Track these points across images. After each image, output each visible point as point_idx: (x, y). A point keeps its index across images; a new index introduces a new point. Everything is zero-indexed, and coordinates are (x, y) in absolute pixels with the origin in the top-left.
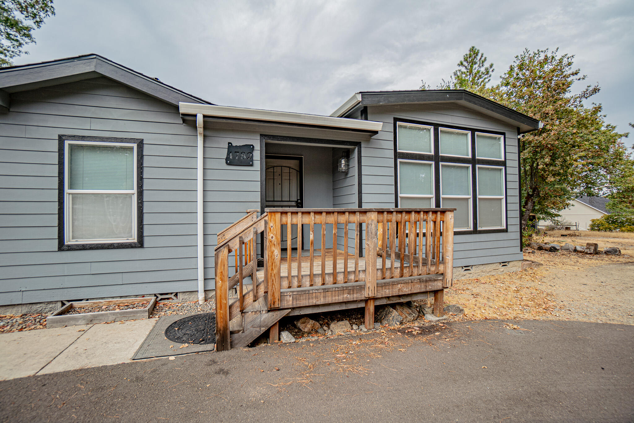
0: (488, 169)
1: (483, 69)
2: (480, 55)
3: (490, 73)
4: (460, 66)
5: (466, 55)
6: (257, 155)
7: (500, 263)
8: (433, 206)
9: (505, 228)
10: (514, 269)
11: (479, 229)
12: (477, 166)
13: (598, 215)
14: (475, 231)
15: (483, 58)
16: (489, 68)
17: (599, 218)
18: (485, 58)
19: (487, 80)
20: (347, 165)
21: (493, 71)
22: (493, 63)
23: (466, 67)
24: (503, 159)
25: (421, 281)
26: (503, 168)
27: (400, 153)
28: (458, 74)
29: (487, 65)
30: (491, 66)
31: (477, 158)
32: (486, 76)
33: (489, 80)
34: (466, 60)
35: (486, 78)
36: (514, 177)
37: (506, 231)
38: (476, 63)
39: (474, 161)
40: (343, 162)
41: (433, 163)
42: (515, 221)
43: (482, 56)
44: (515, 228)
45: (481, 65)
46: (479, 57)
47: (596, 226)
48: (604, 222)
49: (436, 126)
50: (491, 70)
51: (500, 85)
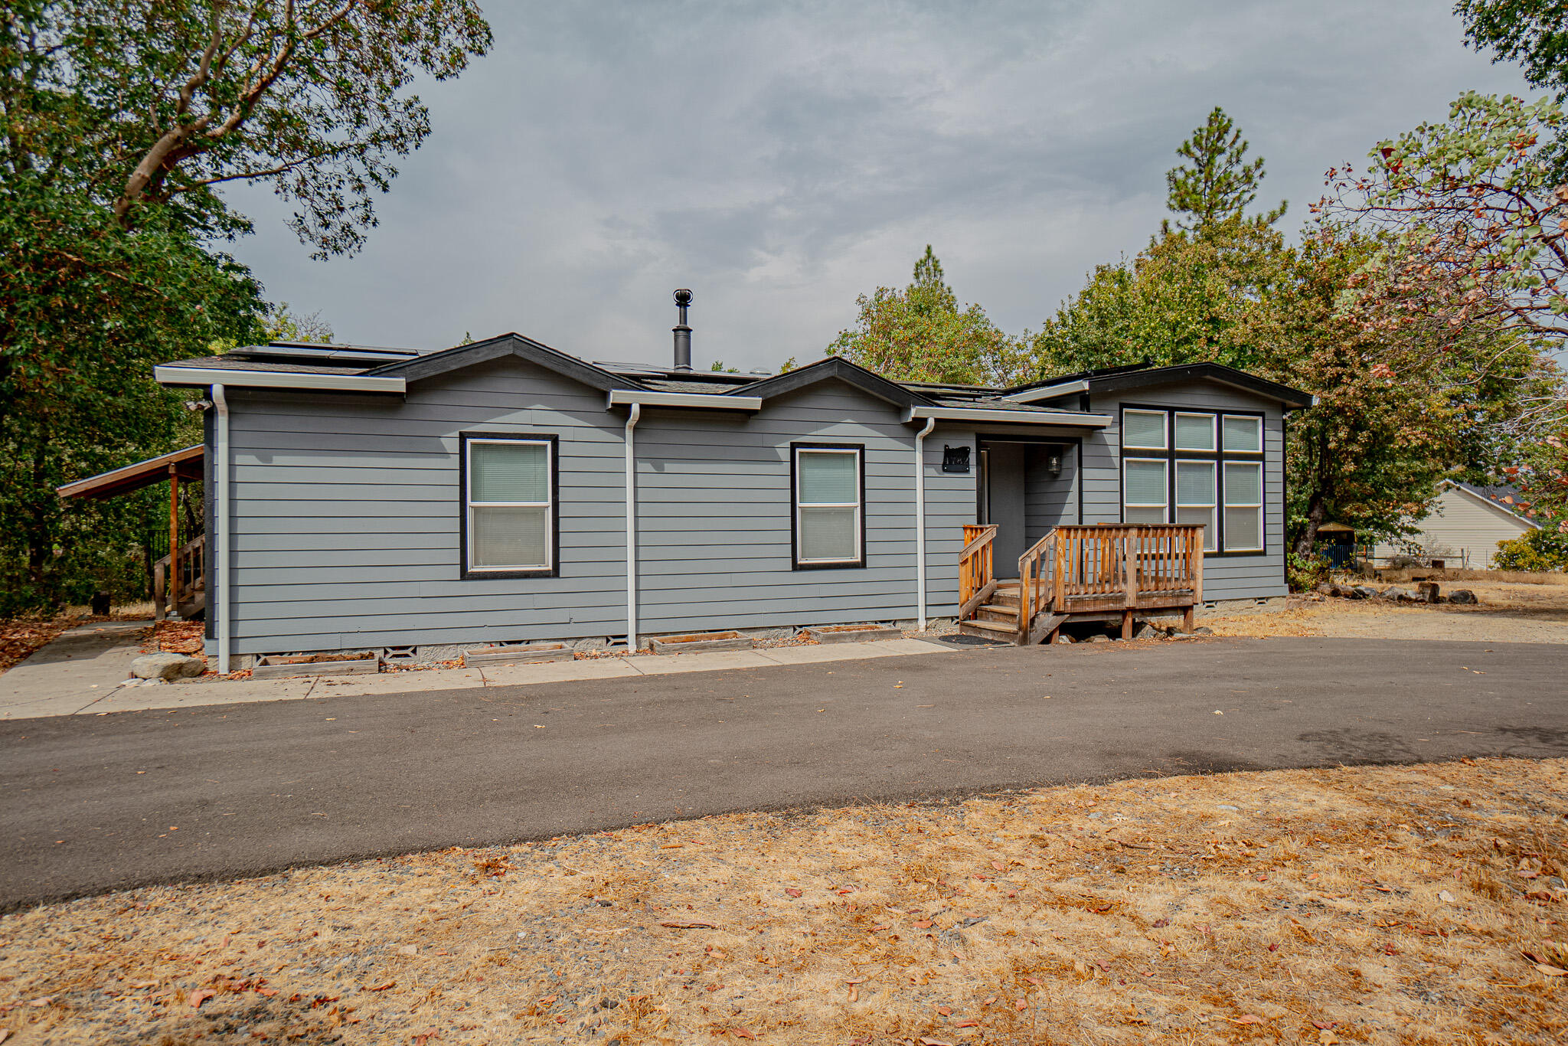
0: (1239, 466)
1: (1237, 170)
2: (1232, 132)
3: (1256, 180)
4: (1184, 156)
5: (1200, 130)
6: (972, 458)
7: (1255, 599)
8: (1167, 521)
9: (1262, 549)
10: (1276, 608)
11: (1225, 550)
12: (1225, 462)
13: (1516, 533)
14: (1221, 554)
15: (1239, 144)
16: (1253, 168)
17: (1515, 538)
18: (1245, 143)
19: (1246, 197)
20: (1059, 465)
21: (1261, 176)
22: (1263, 157)
23: (1197, 159)
24: (1260, 451)
25: (1173, 596)
26: (1261, 463)
27: (1127, 450)
28: (1180, 176)
29: (1248, 159)
30: (1259, 164)
31: (1224, 451)
32: (1245, 187)
33: (1251, 198)
34: (1197, 143)
35: (1244, 191)
36: (1276, 477)
37: (1263, 553)
38: (1222, 151)
39: (1220, 456)
40: (1054, 461)
41: (1167, 460)
42: (1277, 539)
43: (1237, 136)
44: (1277, 550)
45: (1234, 160)
46: (1229, 138)
47: (1510, 561)
48: (1526, 549)
49: (1171, 411)
50: (1257, 173)
51: (1278, 213)
